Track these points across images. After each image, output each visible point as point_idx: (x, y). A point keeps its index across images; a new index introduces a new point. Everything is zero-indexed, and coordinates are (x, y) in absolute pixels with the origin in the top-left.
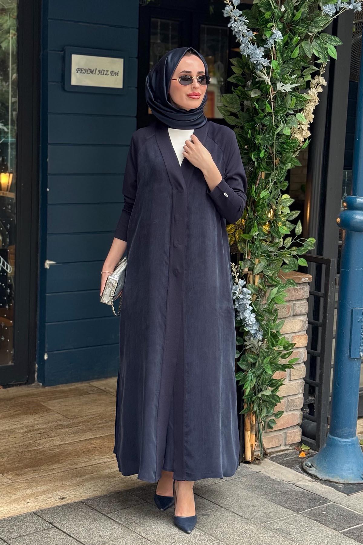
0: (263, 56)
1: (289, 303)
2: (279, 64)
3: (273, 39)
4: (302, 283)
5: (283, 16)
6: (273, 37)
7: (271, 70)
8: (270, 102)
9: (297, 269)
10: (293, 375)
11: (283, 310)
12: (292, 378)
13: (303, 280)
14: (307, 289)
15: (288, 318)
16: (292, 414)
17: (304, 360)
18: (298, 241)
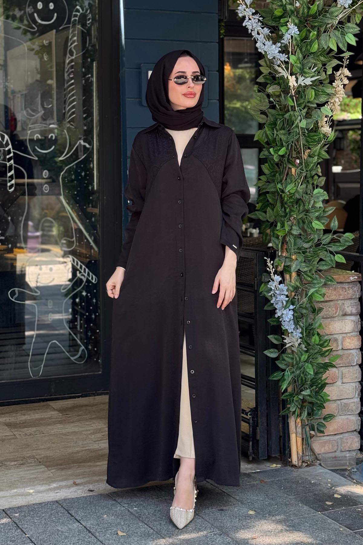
0: (280, 51)
1: (336, 302)
2: (298, 59)
3: (289, 34)
4: (351, 282)
6: (289, 32)
7: (290, 65)
8: (291, 97)
9: (334, 266)
10: (346, 378)
11: (330, 309)
12: (345, 380)
13: (352, 278)
14: (357, 288)
15: (337, 318)
16: (347, 418)
17: (358, 362)
18: (335, 236)
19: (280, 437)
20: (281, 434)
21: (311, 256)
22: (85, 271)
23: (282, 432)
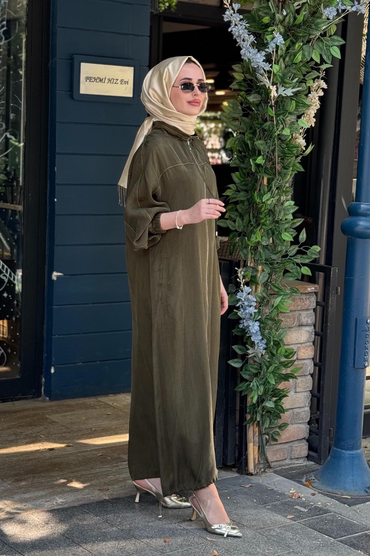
0: (264, 60)
1: (294, 313)
2: (281, 68)
3: (274, 43)
4: (308, 293)
5: (284, 20)
6: (275, 40)
7: (272, 74)
8: (271, 106)
9: (300, 278)
10: (299, 387)
11: (288, 320)
12: (298, 390)
13: (309, 289)
14: (313, 299)
15: (294, 328)
16: (298, 427)
17: (310, 372)
18: (301, 248)
19: (236, 445)
20: (237, 443)
21: (279, 268)
22: (7, 271)
23: (239, 441)
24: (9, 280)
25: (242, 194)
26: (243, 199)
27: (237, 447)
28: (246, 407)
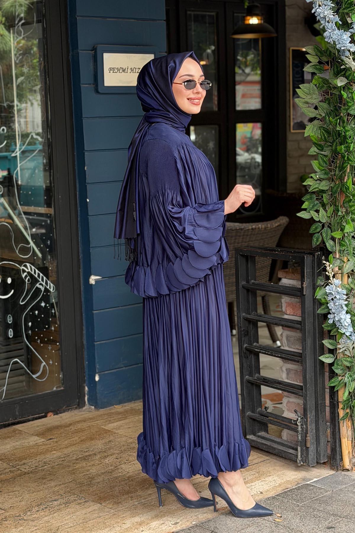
0: (350, 41)
19: (328, 441)
20: (329, 440)
22: (43, 280)
23: (331, 437)
24: (46, 288)
25: (324, 183)
26: (325, 188)
27: (329, 444)
28: (338, 402)
